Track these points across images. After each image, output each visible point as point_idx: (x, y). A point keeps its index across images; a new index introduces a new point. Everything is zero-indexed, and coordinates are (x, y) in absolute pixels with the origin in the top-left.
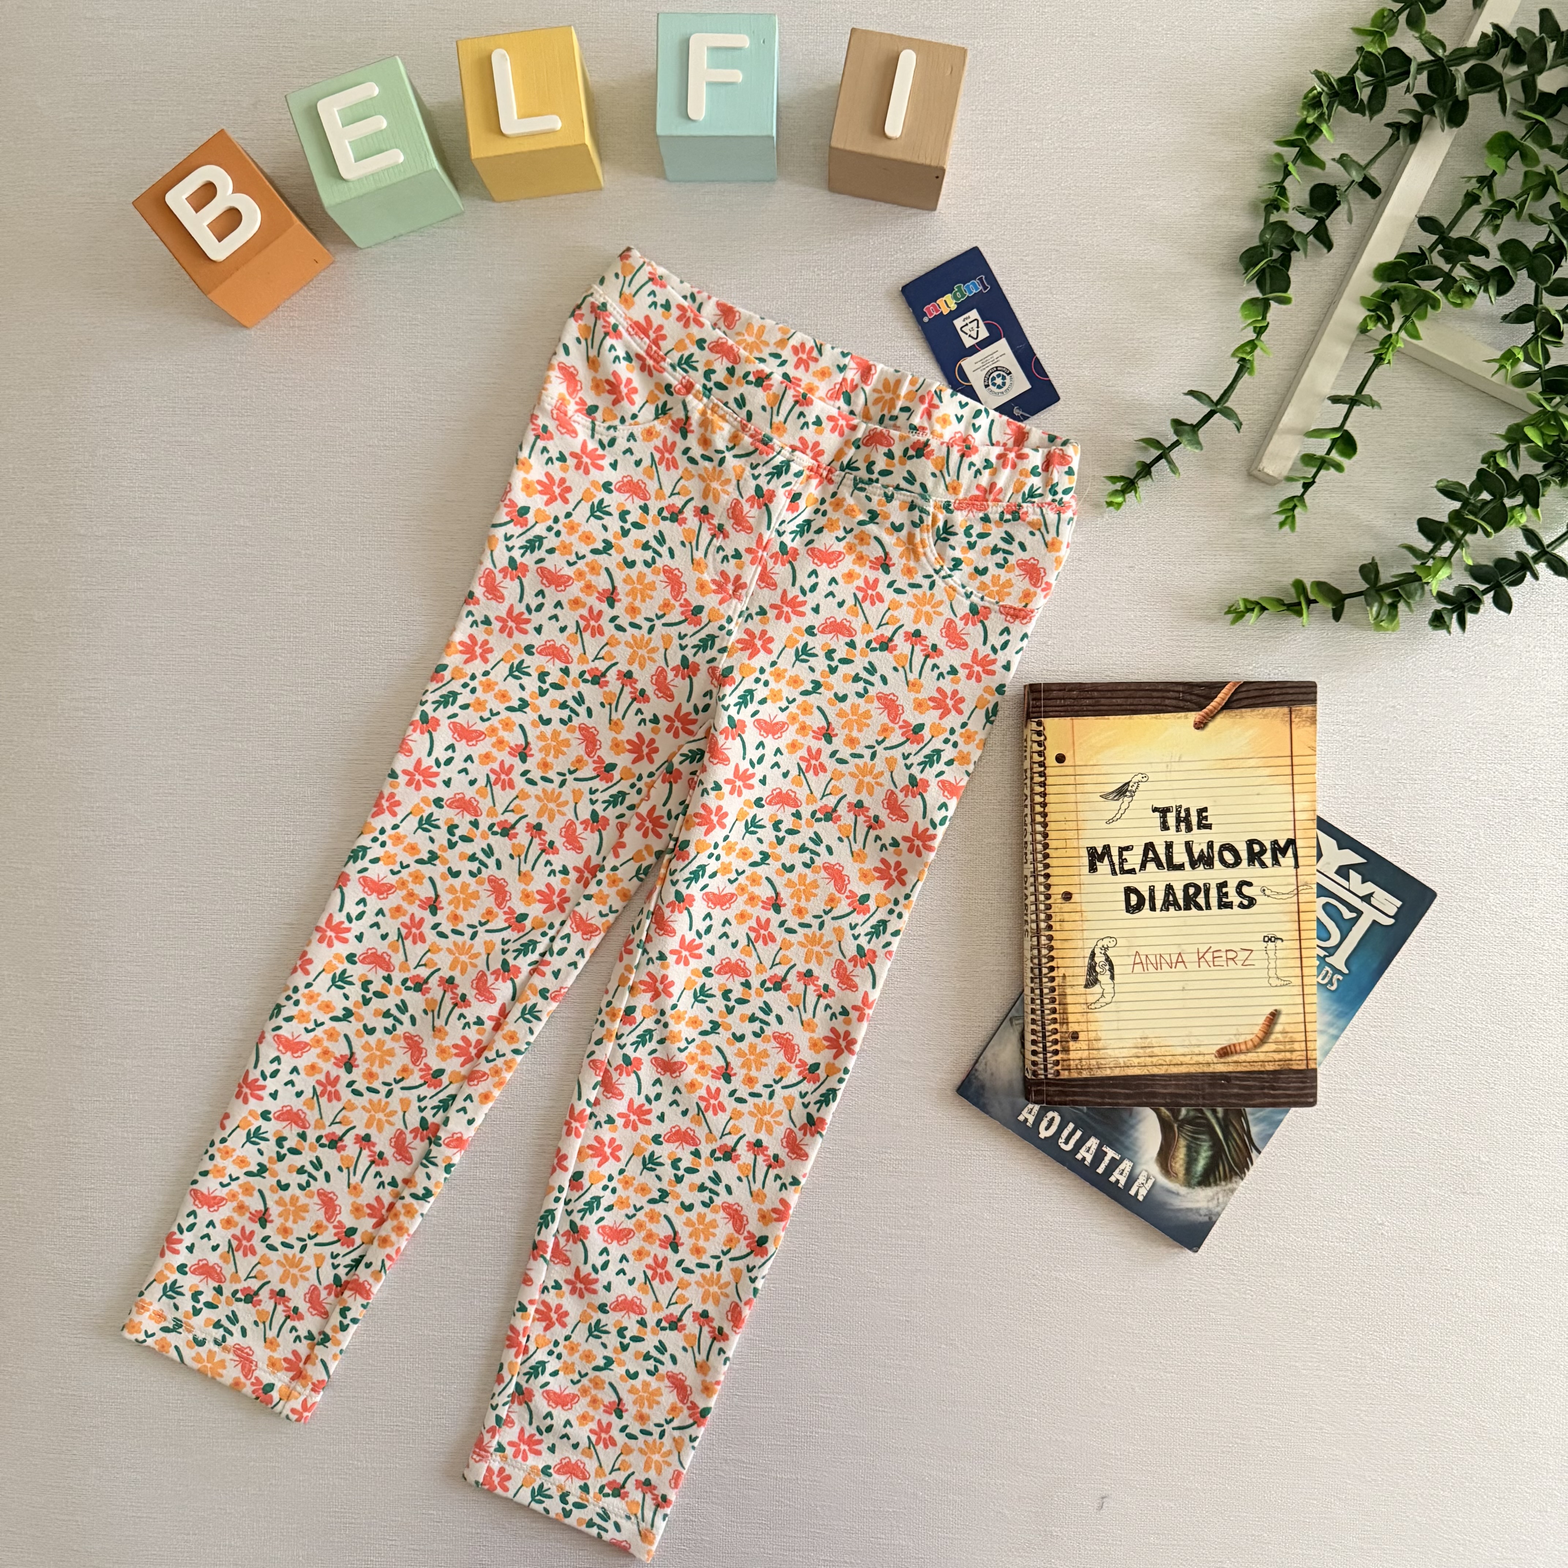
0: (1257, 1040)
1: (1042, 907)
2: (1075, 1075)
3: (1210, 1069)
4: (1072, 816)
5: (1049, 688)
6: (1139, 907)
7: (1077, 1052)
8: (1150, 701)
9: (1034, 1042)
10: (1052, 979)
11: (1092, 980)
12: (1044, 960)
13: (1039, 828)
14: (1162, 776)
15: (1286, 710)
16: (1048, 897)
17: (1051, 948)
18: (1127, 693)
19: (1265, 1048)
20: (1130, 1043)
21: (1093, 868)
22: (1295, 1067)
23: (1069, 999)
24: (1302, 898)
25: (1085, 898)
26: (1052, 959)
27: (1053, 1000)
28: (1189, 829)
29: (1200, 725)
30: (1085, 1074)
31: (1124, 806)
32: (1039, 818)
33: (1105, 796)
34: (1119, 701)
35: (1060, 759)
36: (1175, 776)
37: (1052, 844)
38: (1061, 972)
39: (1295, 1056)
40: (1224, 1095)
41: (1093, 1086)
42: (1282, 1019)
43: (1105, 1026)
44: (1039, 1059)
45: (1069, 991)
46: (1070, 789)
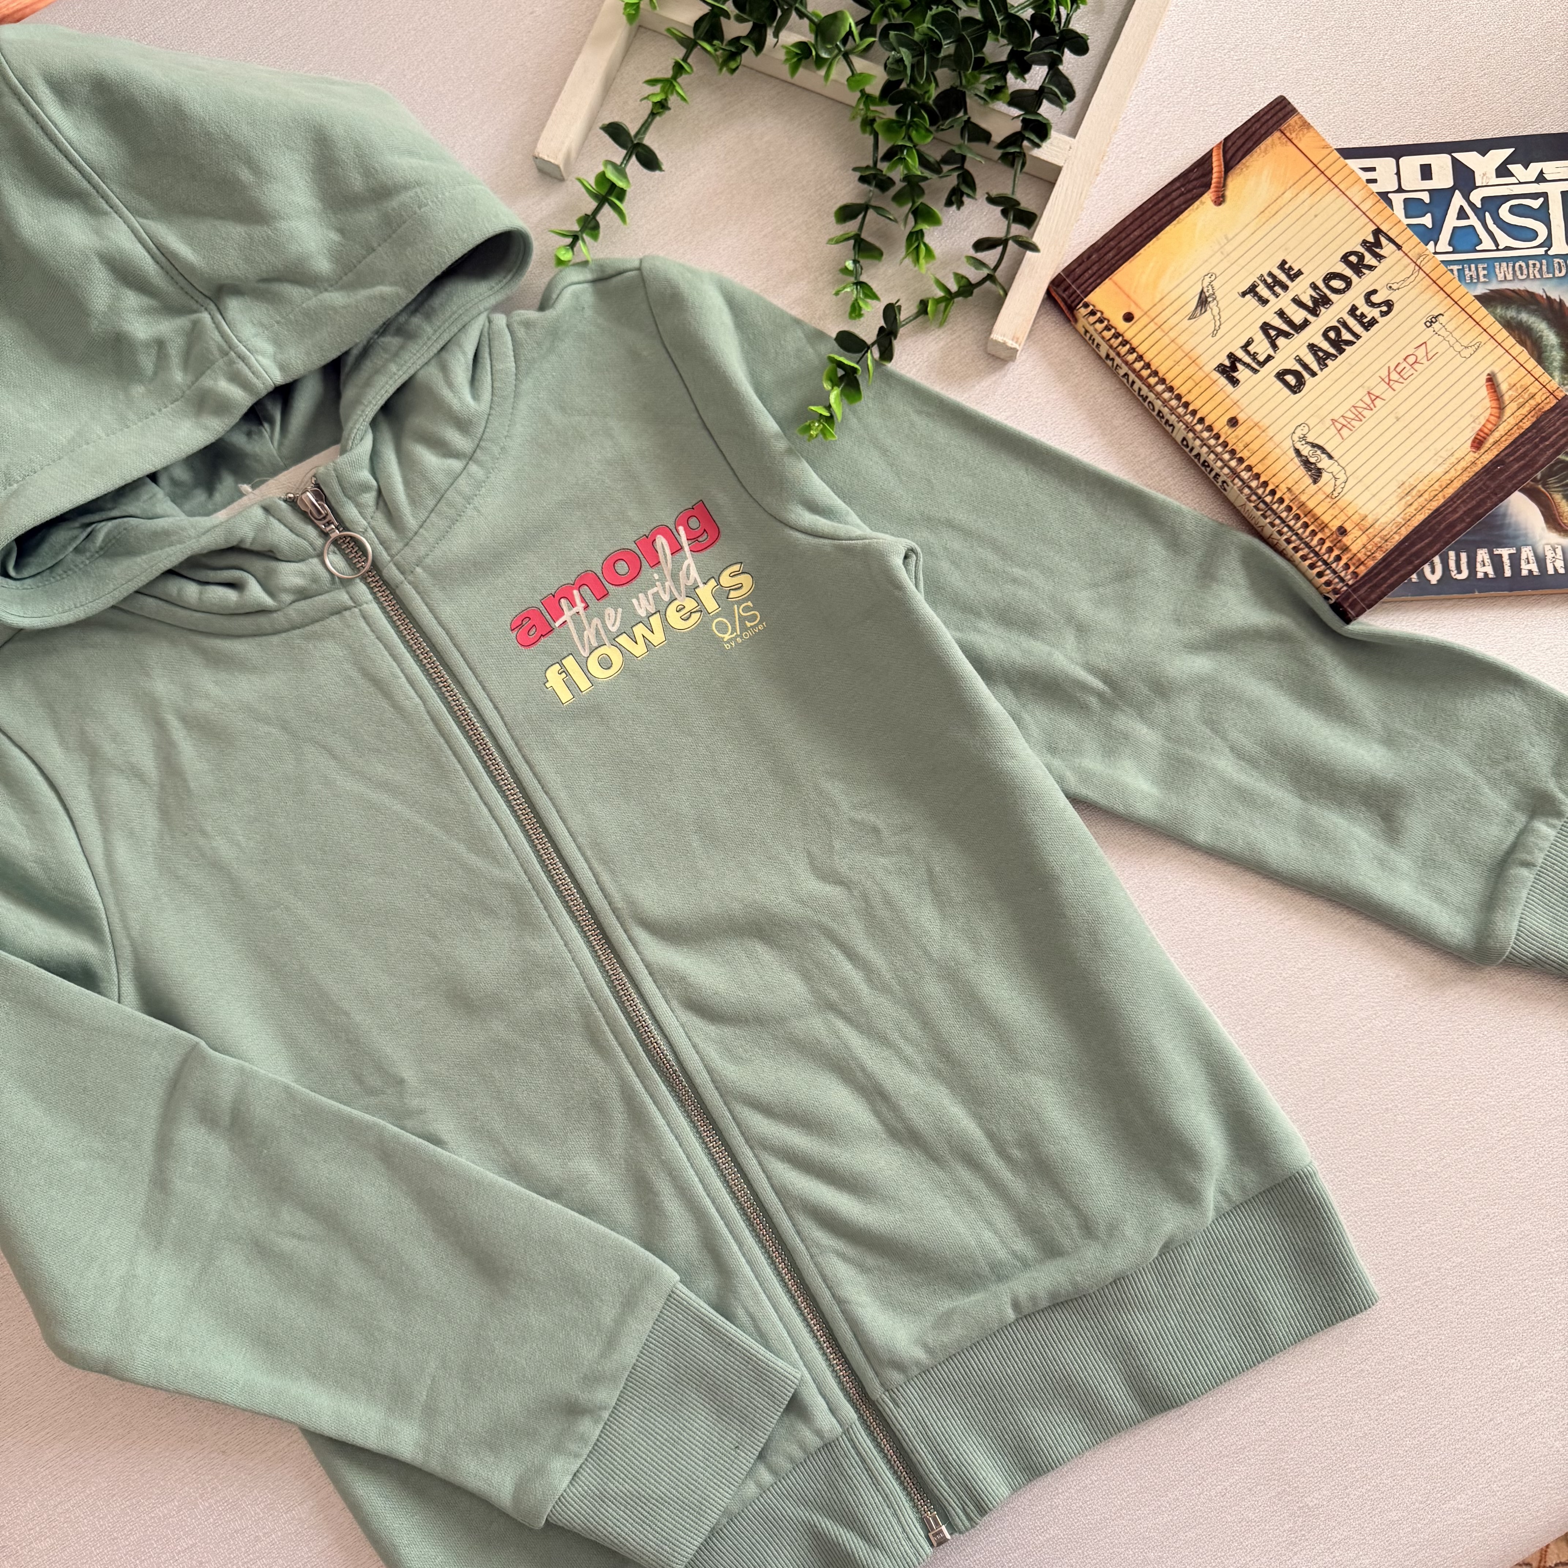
0: (1495, 411)
1: (1219, 449)
2: (1371, 563)
3: (1480, 466)
4: (1180, 355)
5: (1069, 270)
6: (1301, 382)
7: (1356, 542)
8: (1161, 214)
9: (1312, 566)
10: (1281, 501)
11: (1316, 474)
12: (1260, 491)
13: (1160, 388)
14: (1225, 264)
15: (1277, 134)
16: (1217, 437)
17: (1257, 476)
18: (1138, 223)
19: (1508, 412)
20: (1394, 499)
21: (1235, 382)
22: (1547, 407)
23: (1311, 505)
24: (1427, 269)
25: (1249, 411)
26: (1265, 484)
27: (1297, 517)
28: (1285, 288)
29: (1220, 200)
30: (1379, 556)
31: (1215, 311)
32: (1153, 380)
33: (1192, 317)
34: (1137, 233)
35: (1129, 317)
36: (1235, 255)
37: (1182, 391)
38: (1283, 488)
39: (1538, 399)
40: (1510, 478)
41: (1395, 560)
42: (1500, 377)
43: (1359, 502)
44: (1329, 576)
45: (1303, 498)
46: (1159, 334)
